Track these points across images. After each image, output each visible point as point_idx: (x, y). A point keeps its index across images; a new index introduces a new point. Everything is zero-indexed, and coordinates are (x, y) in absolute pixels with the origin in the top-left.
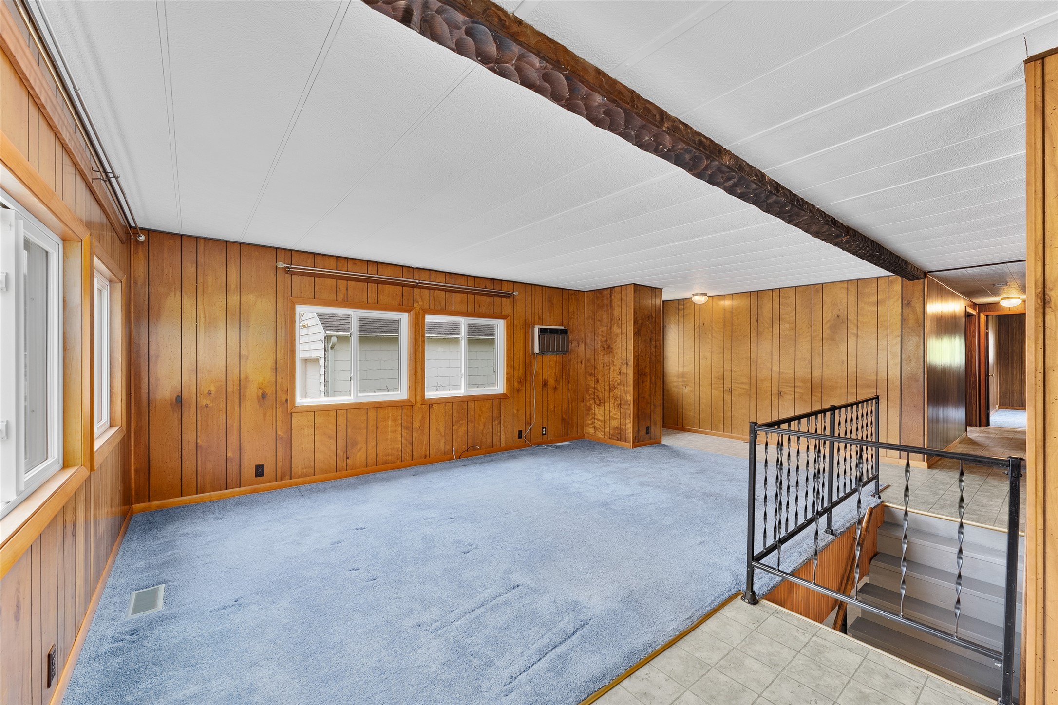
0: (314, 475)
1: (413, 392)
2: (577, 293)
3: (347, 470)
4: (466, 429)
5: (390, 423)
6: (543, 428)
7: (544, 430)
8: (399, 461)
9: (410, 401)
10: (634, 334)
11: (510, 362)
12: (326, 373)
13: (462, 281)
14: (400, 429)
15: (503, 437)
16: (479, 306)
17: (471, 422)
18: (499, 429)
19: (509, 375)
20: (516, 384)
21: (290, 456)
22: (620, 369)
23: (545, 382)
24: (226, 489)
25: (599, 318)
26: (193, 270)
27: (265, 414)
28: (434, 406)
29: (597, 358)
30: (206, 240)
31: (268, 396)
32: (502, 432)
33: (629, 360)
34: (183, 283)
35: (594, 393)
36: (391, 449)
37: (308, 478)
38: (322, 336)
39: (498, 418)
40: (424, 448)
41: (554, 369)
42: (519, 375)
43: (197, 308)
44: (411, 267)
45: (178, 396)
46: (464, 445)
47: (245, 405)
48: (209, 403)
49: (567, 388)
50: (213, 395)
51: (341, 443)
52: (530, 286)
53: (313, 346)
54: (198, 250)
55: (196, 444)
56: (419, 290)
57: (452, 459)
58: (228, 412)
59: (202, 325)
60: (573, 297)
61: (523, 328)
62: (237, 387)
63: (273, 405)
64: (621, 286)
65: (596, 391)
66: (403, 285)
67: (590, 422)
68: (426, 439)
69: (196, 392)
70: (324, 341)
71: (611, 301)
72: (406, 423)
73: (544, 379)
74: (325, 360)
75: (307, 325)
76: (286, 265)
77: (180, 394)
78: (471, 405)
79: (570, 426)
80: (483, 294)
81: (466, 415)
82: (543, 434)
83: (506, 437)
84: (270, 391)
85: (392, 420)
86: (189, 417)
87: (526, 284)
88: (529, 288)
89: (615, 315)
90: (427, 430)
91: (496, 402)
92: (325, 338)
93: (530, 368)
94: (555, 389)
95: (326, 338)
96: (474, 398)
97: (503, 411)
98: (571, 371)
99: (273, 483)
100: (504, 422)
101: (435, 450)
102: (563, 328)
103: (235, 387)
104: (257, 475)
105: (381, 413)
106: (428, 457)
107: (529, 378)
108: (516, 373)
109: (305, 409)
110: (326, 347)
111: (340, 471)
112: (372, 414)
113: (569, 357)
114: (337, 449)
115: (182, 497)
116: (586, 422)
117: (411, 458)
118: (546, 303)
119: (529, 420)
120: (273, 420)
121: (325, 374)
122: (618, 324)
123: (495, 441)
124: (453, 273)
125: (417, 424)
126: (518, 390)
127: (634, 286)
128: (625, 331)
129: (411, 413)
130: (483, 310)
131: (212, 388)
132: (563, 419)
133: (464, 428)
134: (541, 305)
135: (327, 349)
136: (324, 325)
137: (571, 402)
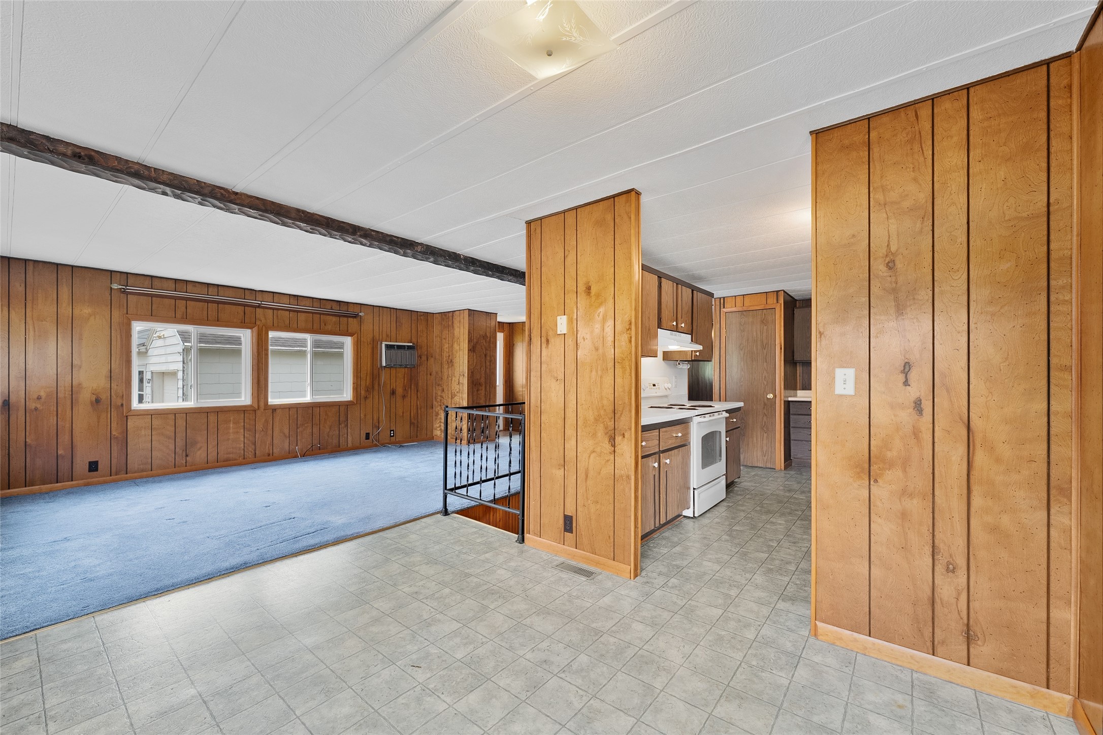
0: (151, 471)
1: (256, 399)
2: (426, 314)
3: (186, 466)
4: (311, 431)
5: (231, 426)
6: (391, 431)
7: (392, 432)
8: (241, 459)
9: (253, 407)
10: (468, 350)
11: (357, 373)
12: (185, 387)
13: (308, 302)
14: (242, 431)
15: (350, 438)
16: (325, 325)
17: (317, 425)
18: (346, 431)
19: (356, 385)
20: (363, 392)
21: (126, 454)
22: (459, 379)
23: (393, 391)
24: (57, 483)
25: (444, 337)
26: (22, 289)
27: (99, 418)
28: (278, 411)
29: (443, 371)
30: (36, 262)
31: (103, 400)
32: (349, 434)
33: (465, 373)
34: (10, 301)
35: (441, 400)
36: (233, 448)
37: (145, 473)
38: (180, 348)
39: (345, 421)
40: (267, 447)
41: (403, 380)
42: (366, 385)
43: (25, 323)
44: (254, 290)
45: (5, 400)
46: (309, 445)
47: (77, 408)
48: (38, 406)
49: (416, 396)
50: (43, 400)
51: (180, 442)
52: (378, 308)
53: (170, 358)
54: (27, 272)
55: (24, 443)
56: (261, 310)
57: (296, 457)
58: (59, 415)
59: (32, 338)
60: (422, 318)
61: (370, 344)
62: (68, 393)
63: (107, 408)
64: (460, 310)
65: (442, 399)
66: (245, 305)
67: (438, 425)
68: (270, 439)
69: (24, 397)
70: (182, 354)
71: (453, 323)
72: (248, 426)
73: (392, 389)
74: (183, 373)
75: (164, 335)
76: (121, 287)
77: (7, 399)
78: (317, 410)
79: (419, 429)
80: (328, 315)
81: (311, 419)
82: (391, 436)
83: (352, 438)
84: (104, 397)
85: (234, 423)
86: (17, 419)
87: (373, 306)
88: (376, 310)
89: (455, 335)
90: (270, 432)
91: (342, 409)
92: (183, 350)
93: (378, 379)
94: (404, 397)
95: (185, 350)
96: (319, 404)
97: (349, 416)
98: (420, 381)
99: (108, 478)
100: (351, 426)
101: (278, 450)
102: (411, 344)
103: (67, 393)
104: (90, 470)
105: (222, 417)
106: (271, 455)
107: (376, 387)
108: (363, 383)
109: (142, 413)
110: (185, 359)
111: (178, 467)
112: (212, 418)
113: (418, 370)
114: (175, 448)
115: (9, 489)
116: (435, 426)
117: (254, 456)
118: (395, 323)
119: (377, 424)
120: (107, 422)
121: (183, 387)
122: (458, 342)
123: (341, 441)
124: (298, 296)
125: (259, 426)
126: (366, 398)
127: (469, 312)
128: (462, 348)
129: (254, 417)
130: (329, 327)
131: (43, 394)
132: (411, 423)
133: (309, 430)
134: (389, 325)
135: (185, 362)
136: (182, 336)
137: (420, 408)
